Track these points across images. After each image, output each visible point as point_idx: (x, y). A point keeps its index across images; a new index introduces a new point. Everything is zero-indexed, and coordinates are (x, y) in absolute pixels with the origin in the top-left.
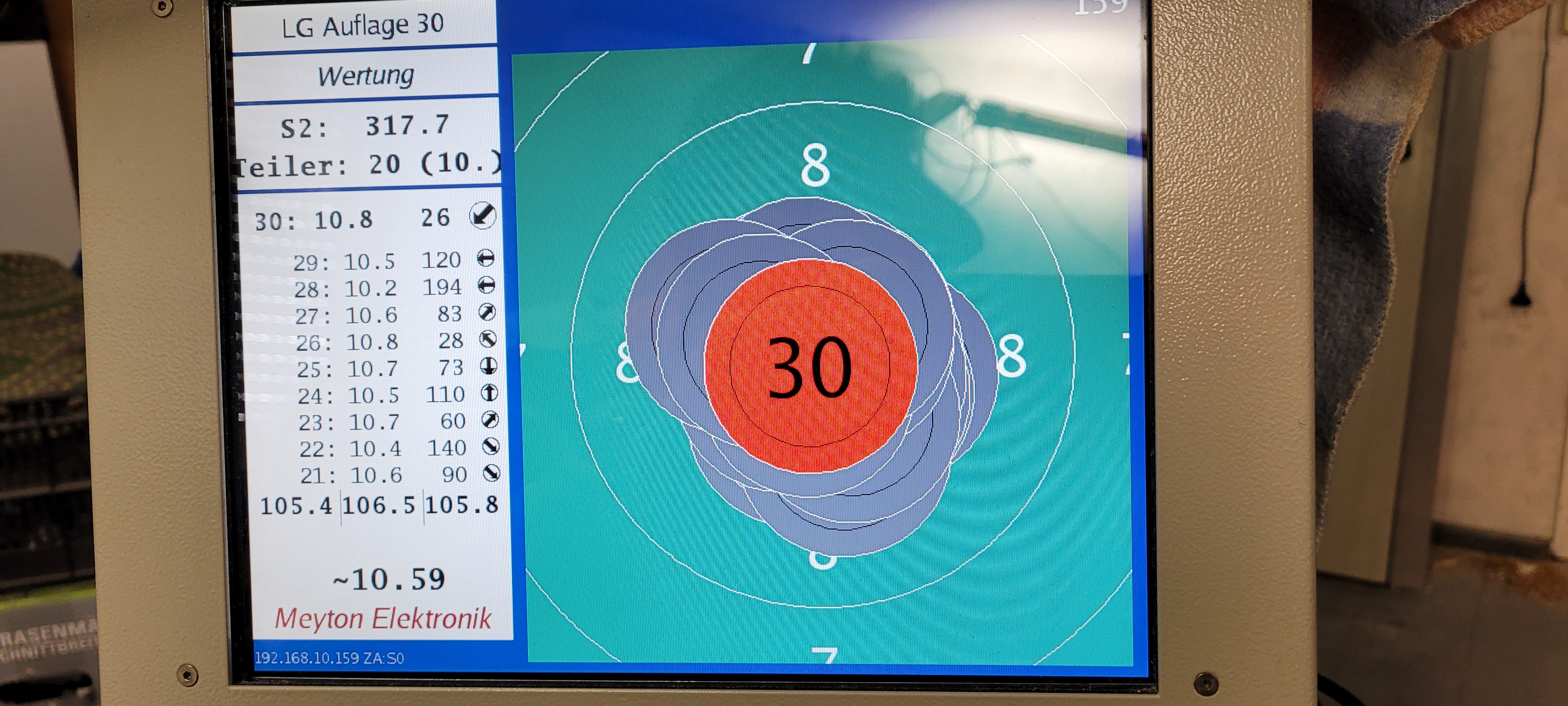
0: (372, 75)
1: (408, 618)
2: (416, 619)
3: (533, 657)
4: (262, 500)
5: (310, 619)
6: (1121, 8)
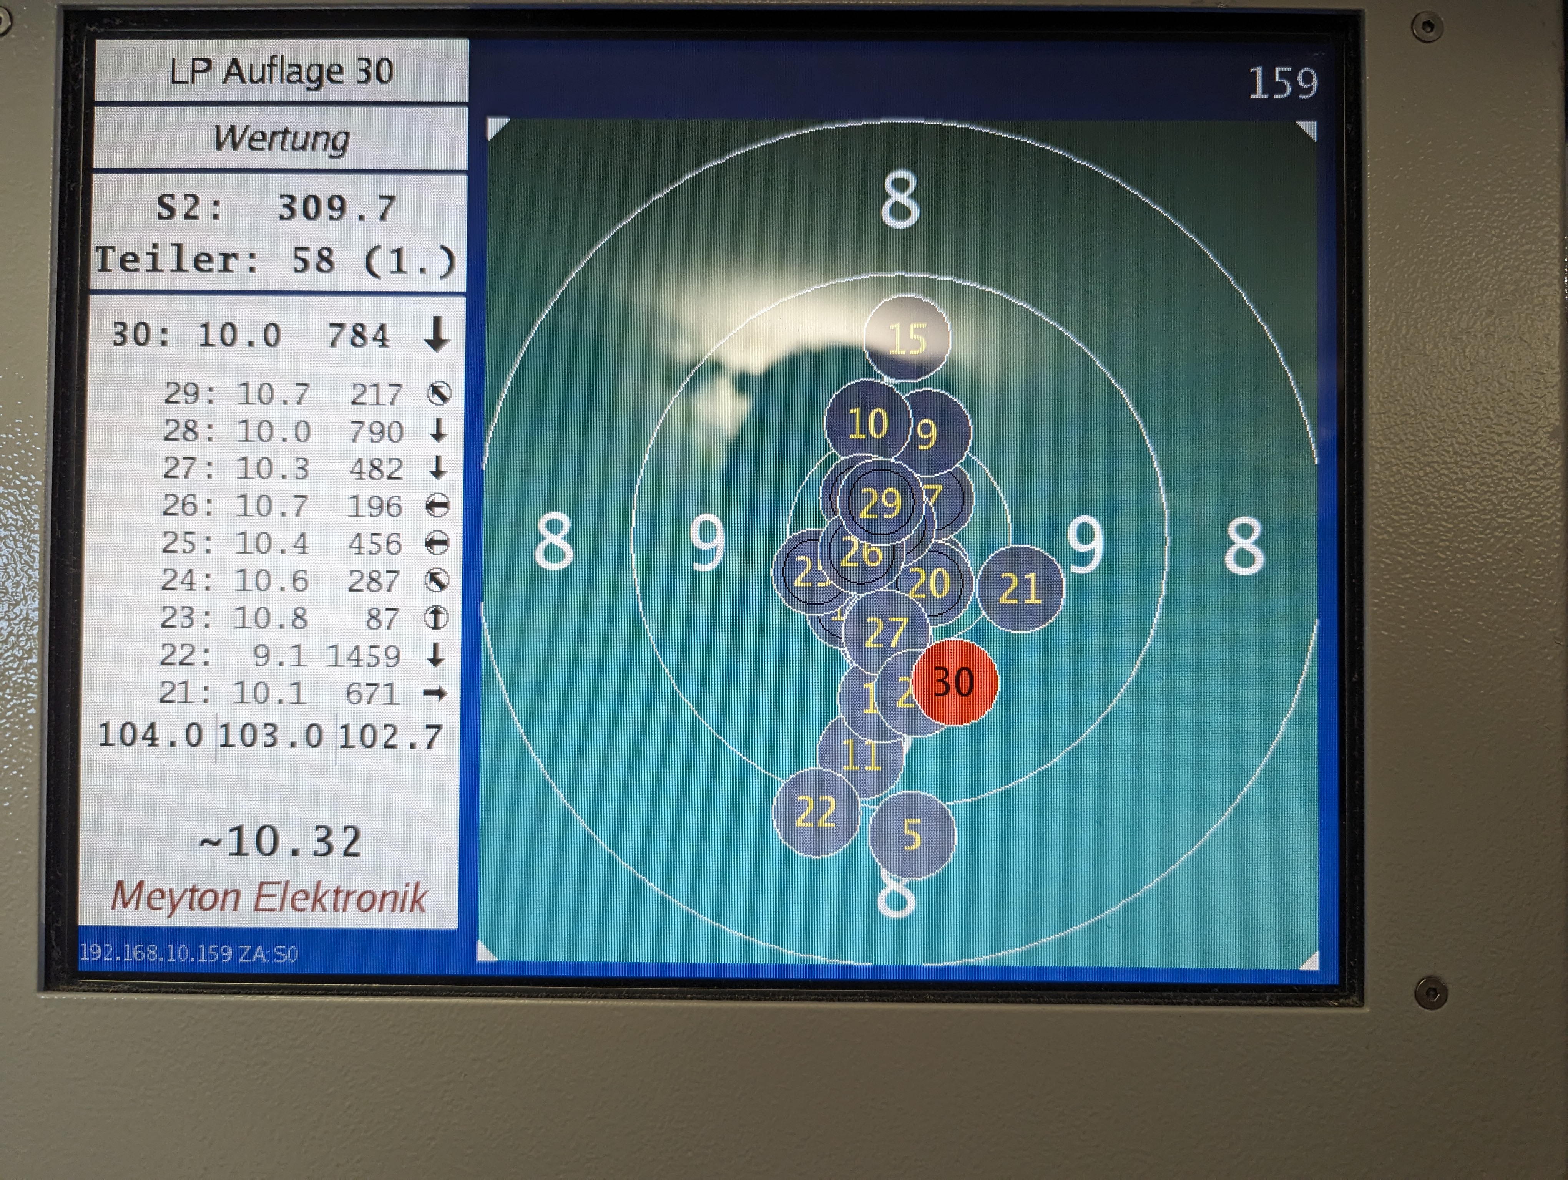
0: (290, 137)
1: (307, 898)
2: (319, 897)
3: (484, 954)
4: (101, 726)
5: (163, 897)
6: (1310, 92)
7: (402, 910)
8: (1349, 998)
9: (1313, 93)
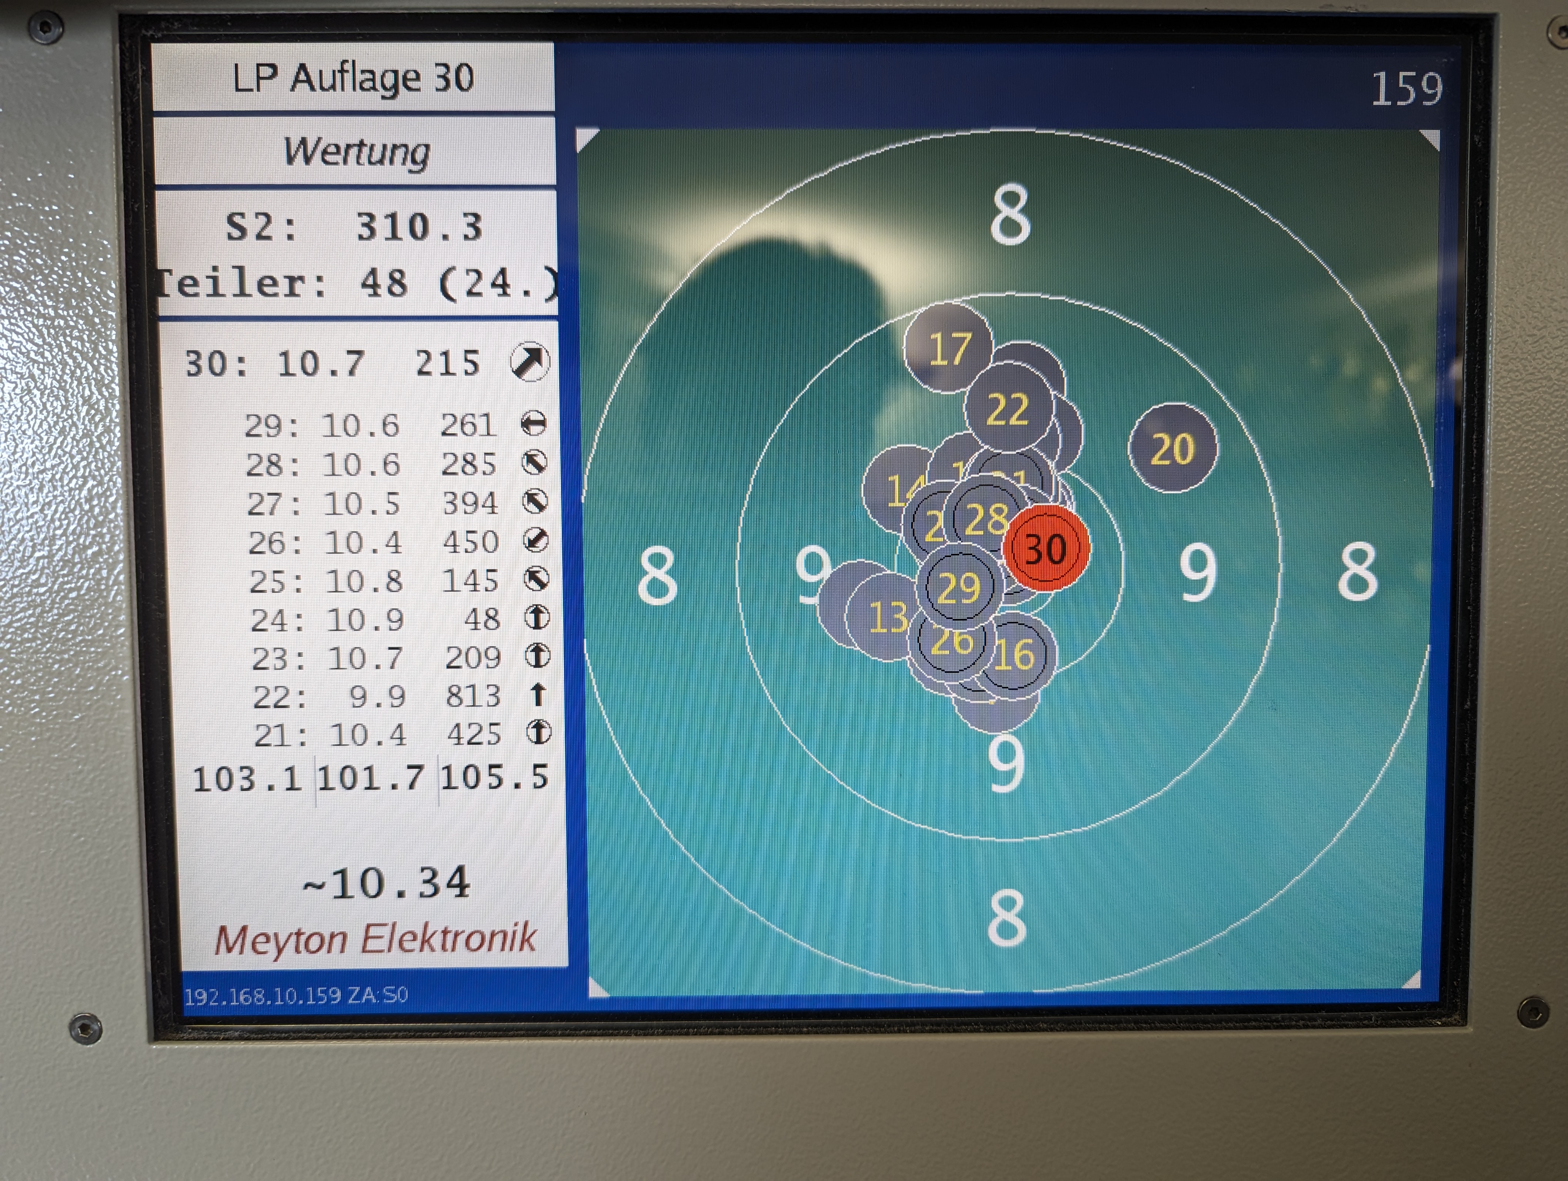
0: (366, 151)
1: (415, 939)
2: (427, 938)
3: (596, 991)
4: (196, 771)
5: (268, 940)
6: (1434, 99)
7: (511, 949)
8: (1451, 1017)
9: (1437, 99)
